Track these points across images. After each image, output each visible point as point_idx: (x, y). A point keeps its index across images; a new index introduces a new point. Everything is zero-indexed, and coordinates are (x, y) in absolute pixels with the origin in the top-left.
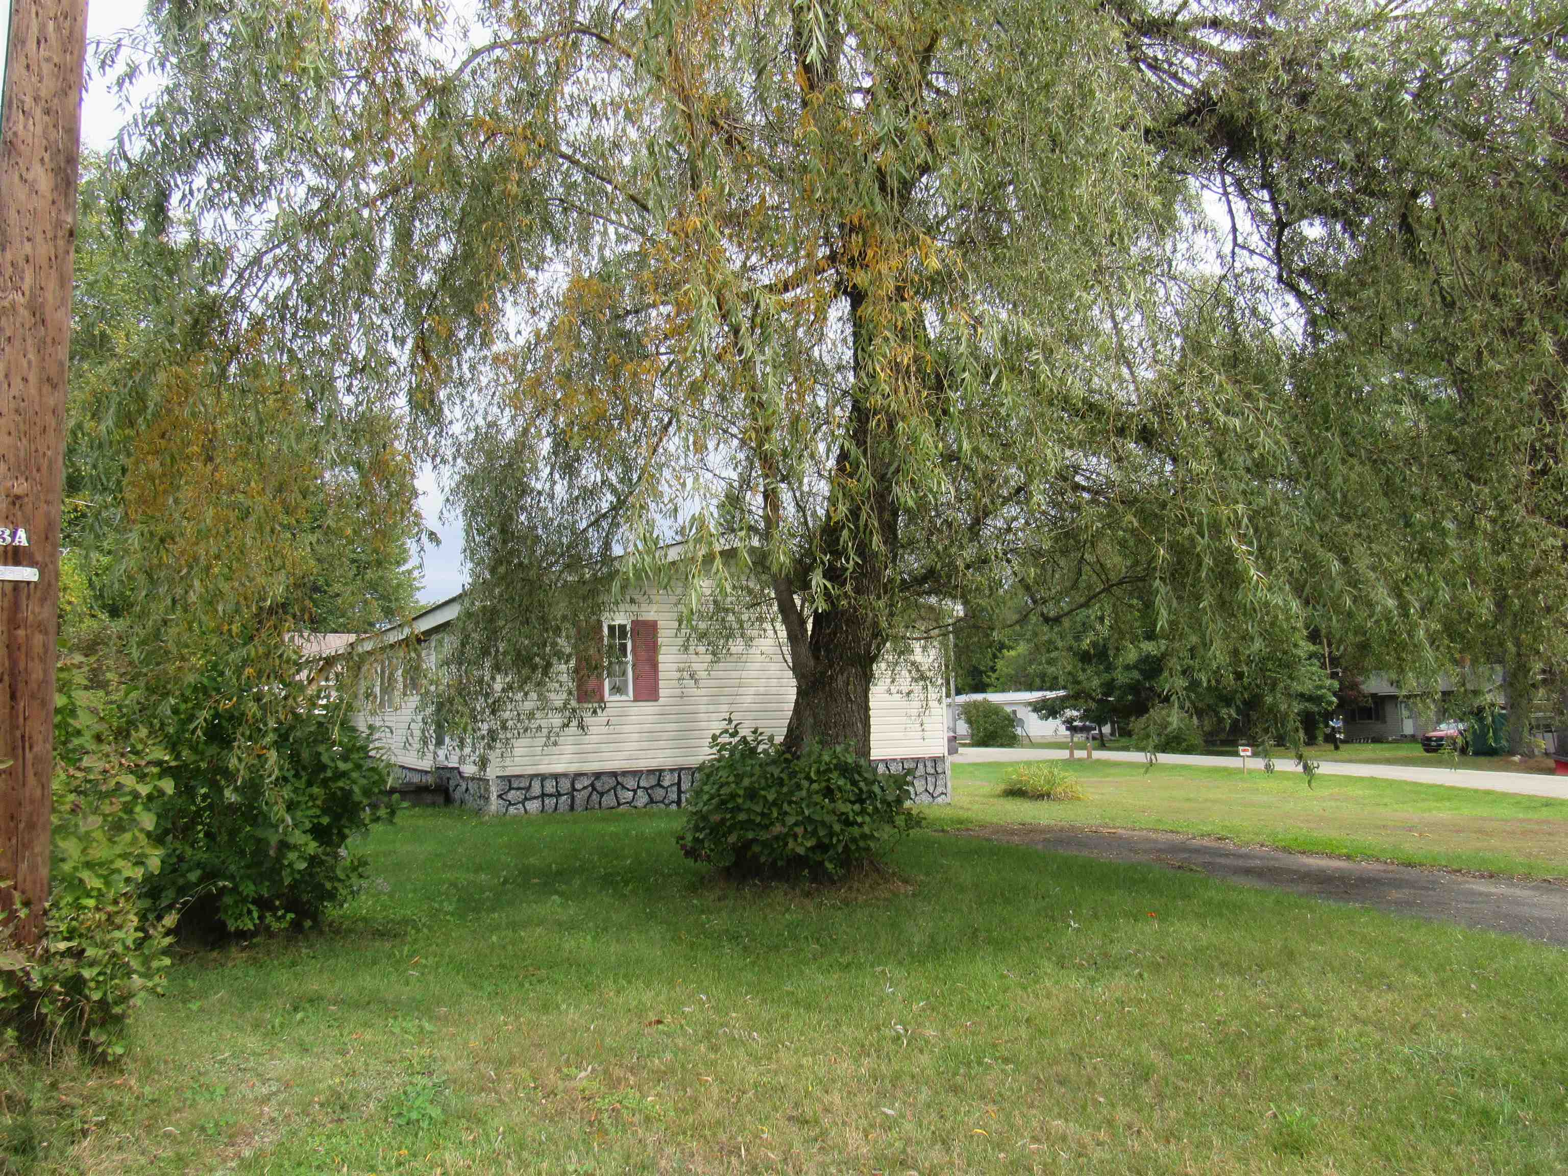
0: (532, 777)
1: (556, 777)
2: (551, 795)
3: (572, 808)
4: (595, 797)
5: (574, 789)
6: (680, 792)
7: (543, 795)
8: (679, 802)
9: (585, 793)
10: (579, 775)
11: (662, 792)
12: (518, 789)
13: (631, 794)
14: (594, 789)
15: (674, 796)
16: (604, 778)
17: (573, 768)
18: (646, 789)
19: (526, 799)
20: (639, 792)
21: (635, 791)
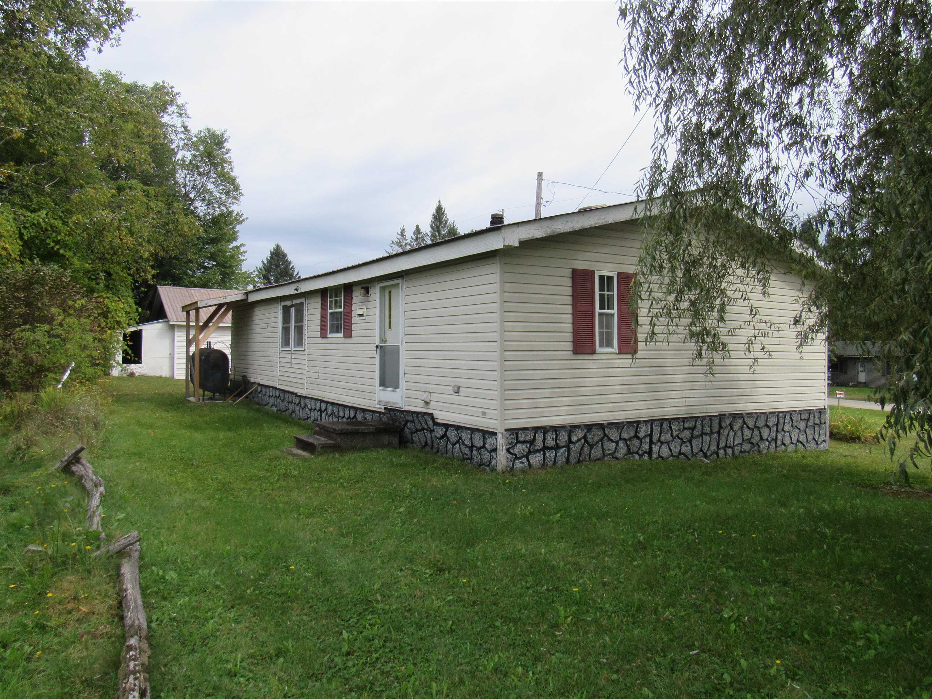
0: (536, 429)
1: (556, 429)
2: (550, 448)
3: (568, 461)
4: (586, 449)
5: (570, 441)
6: (651, 443)
7: (545, 448)
8: (650, 453)
9: (579, 445)
10: (574, 427)
11: (636, 442)
12: (524, 442)
13: (614, 444)
14: (586, 441)
15: (646, 447)
16: (595, 431)
17: (569, 420)
18: (625, 439)
19: (530, 452)
20: (621, 444)
21: (617, 443)
